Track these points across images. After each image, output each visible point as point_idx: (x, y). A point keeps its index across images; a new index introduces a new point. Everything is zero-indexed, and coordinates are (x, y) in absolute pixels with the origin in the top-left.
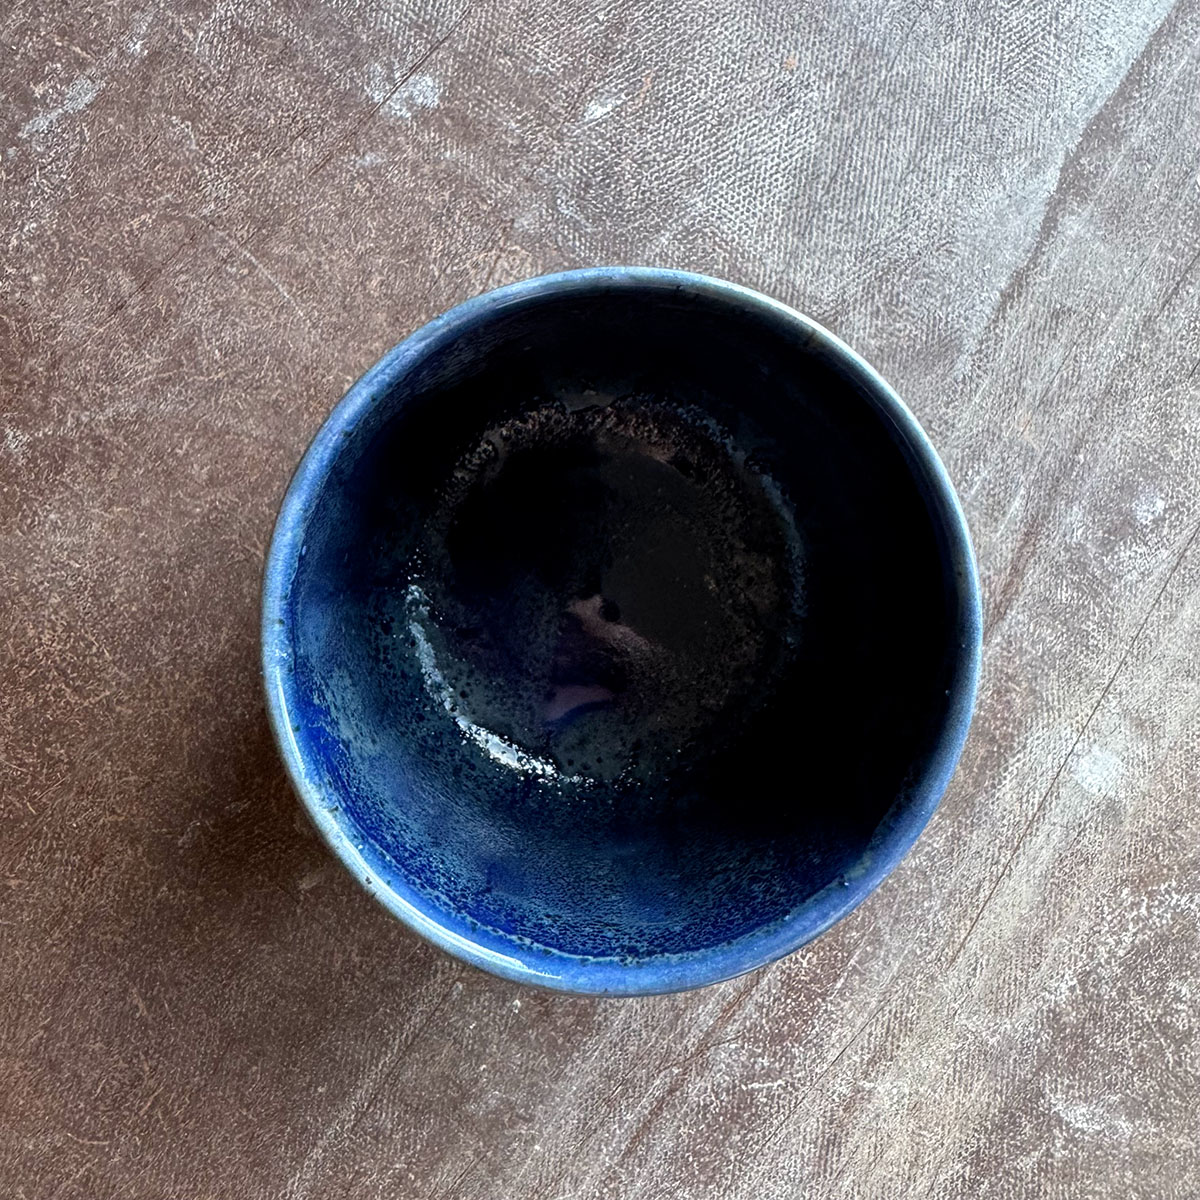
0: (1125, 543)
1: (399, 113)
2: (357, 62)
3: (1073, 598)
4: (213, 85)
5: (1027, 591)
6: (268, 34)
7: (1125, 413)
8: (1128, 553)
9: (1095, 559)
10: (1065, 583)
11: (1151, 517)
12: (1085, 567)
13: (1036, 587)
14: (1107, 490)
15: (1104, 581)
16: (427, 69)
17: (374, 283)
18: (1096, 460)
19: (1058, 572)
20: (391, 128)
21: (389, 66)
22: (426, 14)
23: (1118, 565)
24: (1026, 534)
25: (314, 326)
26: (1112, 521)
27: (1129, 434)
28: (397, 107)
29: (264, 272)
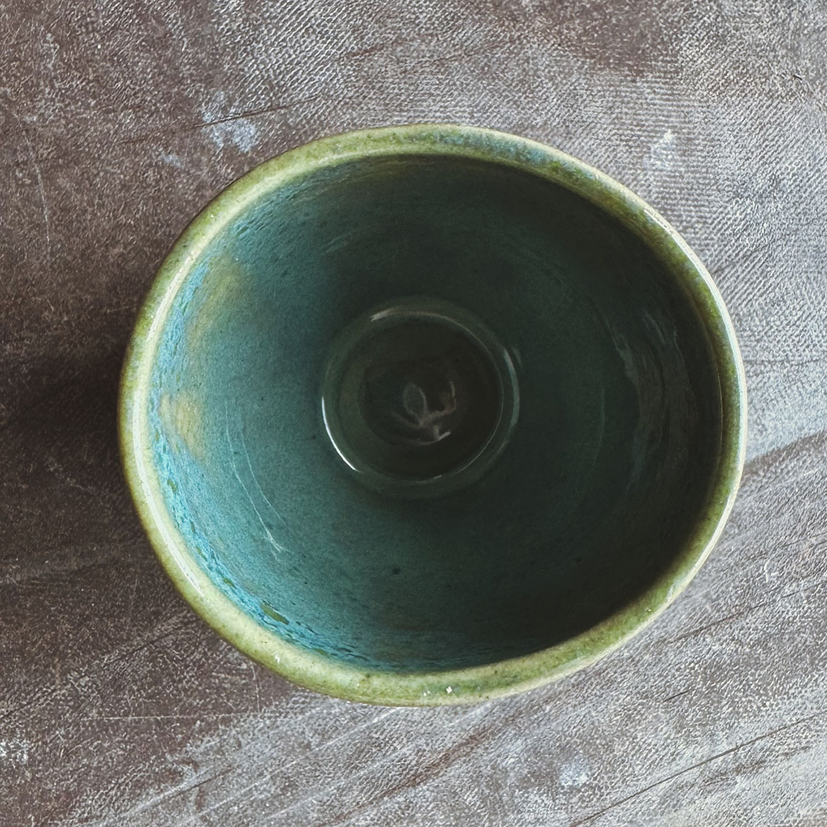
0: (539, 790)
1: (215, 138)
2: (209, 81)
3: (474, 805)
4: (93, 30)
5: (445, 778)
6: (157, 18)
7: (601, 696)
8: (537, 798)
9: (510, 787)
10: (476, 790)
11: (570, 783)
12: (498, 787)
13: (453, 780)
14: (551, 743)
15: (506, 807)
16: (258, 120)
17: (116, 251)
18: (557, 717)
19: (476, 779)
20: (203, 147)
21: (231, 101)
22: (282, 79)
23: (524, 802)
24: (471, 737)
25: (52, 254)
26: (540, 768)
27: (594, 714)
28: (217, 134)
29: (41, 192)
